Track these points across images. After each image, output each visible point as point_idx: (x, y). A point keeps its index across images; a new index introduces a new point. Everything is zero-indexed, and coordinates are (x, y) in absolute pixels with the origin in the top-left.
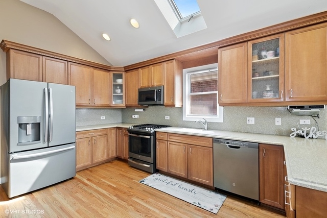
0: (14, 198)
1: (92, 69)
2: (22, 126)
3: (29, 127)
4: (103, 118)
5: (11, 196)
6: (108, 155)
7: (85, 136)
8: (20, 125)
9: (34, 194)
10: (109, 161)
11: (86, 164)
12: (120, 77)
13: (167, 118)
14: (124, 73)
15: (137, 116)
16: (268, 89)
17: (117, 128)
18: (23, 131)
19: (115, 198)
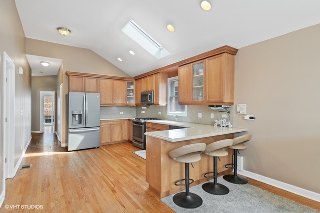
0: (70, 151)
1: (113, 81)
2: (74, 115)
3: (77, 116)
4: (122, 113)
5: (69, 150)
6: (122, 138)
7: (107, 123)
8: (73, 115)
9: (79, 151)
10: (123, 143)
11: (107, 141)
12: (132, 84)
13: (160, 113)
14: (134, 81)
15: (143, 112)
16: (200, 94)
17: (129, 120)
18: (74, 118)
19: (114, 156)
